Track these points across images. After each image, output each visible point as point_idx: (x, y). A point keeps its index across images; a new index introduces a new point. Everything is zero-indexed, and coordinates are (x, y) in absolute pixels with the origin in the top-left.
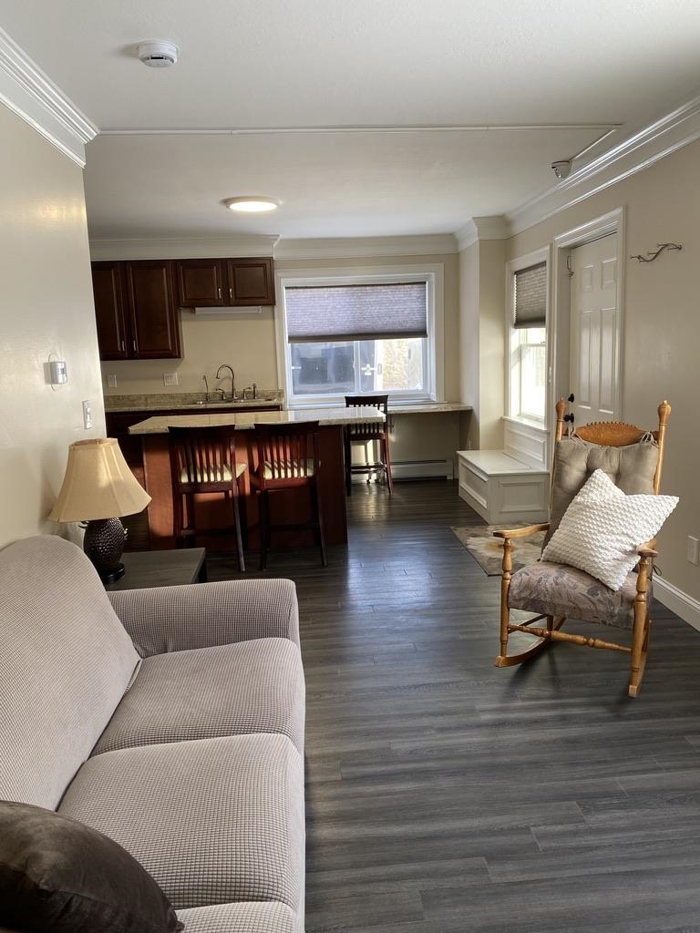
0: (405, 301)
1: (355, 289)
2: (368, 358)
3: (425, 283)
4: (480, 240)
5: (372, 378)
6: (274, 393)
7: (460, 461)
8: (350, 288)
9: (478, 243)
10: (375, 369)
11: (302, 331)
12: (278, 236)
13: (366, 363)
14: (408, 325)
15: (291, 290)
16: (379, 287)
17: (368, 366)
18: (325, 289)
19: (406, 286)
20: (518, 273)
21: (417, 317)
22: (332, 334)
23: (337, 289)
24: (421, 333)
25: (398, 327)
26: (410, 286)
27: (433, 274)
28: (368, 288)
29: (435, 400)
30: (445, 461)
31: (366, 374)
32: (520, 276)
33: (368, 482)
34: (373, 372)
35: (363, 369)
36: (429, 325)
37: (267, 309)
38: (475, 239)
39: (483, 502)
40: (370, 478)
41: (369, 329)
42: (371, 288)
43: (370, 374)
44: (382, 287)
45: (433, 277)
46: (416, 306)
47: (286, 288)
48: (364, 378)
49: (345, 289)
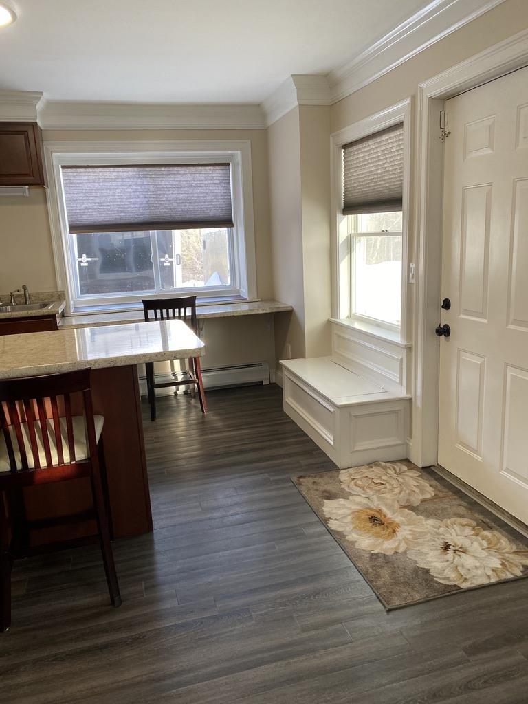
0: (206, 185)
1: (148, 169)
2: (167, 249)
3: (228, 164)
4: (300, 106)
5: (171, 268)
6: (52, 296)
7: (286, 373)
8: (141, 169)
9: (298, 110)
10: (174, 259)
11: (85, 219)
12: (41, 93)
13: (165, 253)
14: (212, 213)
15: (69, 170)
16: (176, 169)
17: (167, 256)
18: (112, 169)
19: (208, 168)
20: (345, 147)
21: (221, 204)
22: (122, 222)
23: (126, 169)
24: (227, 222)
25: (200, 215)
26: (212, 168)
27: (239, 152)
28: (163, 169)
29: (246, 297)
30: (260, 365)
31: (165, 264)
32: (350, 150)
33: (175, 393)
34: (171, 262)
35: (162, 259)
36: (236, 213)
37: (36, 191)
38: (294, 103)
39: (329, 438)
40: (178, 389)
41: (168, 217)
42: (167, 169)
43: (168, 264)
44: (179, 168)
45: (238, 155)
46: (219, 190)
47: (63, 167)
48: (163, 268)
49: (136, 169)
